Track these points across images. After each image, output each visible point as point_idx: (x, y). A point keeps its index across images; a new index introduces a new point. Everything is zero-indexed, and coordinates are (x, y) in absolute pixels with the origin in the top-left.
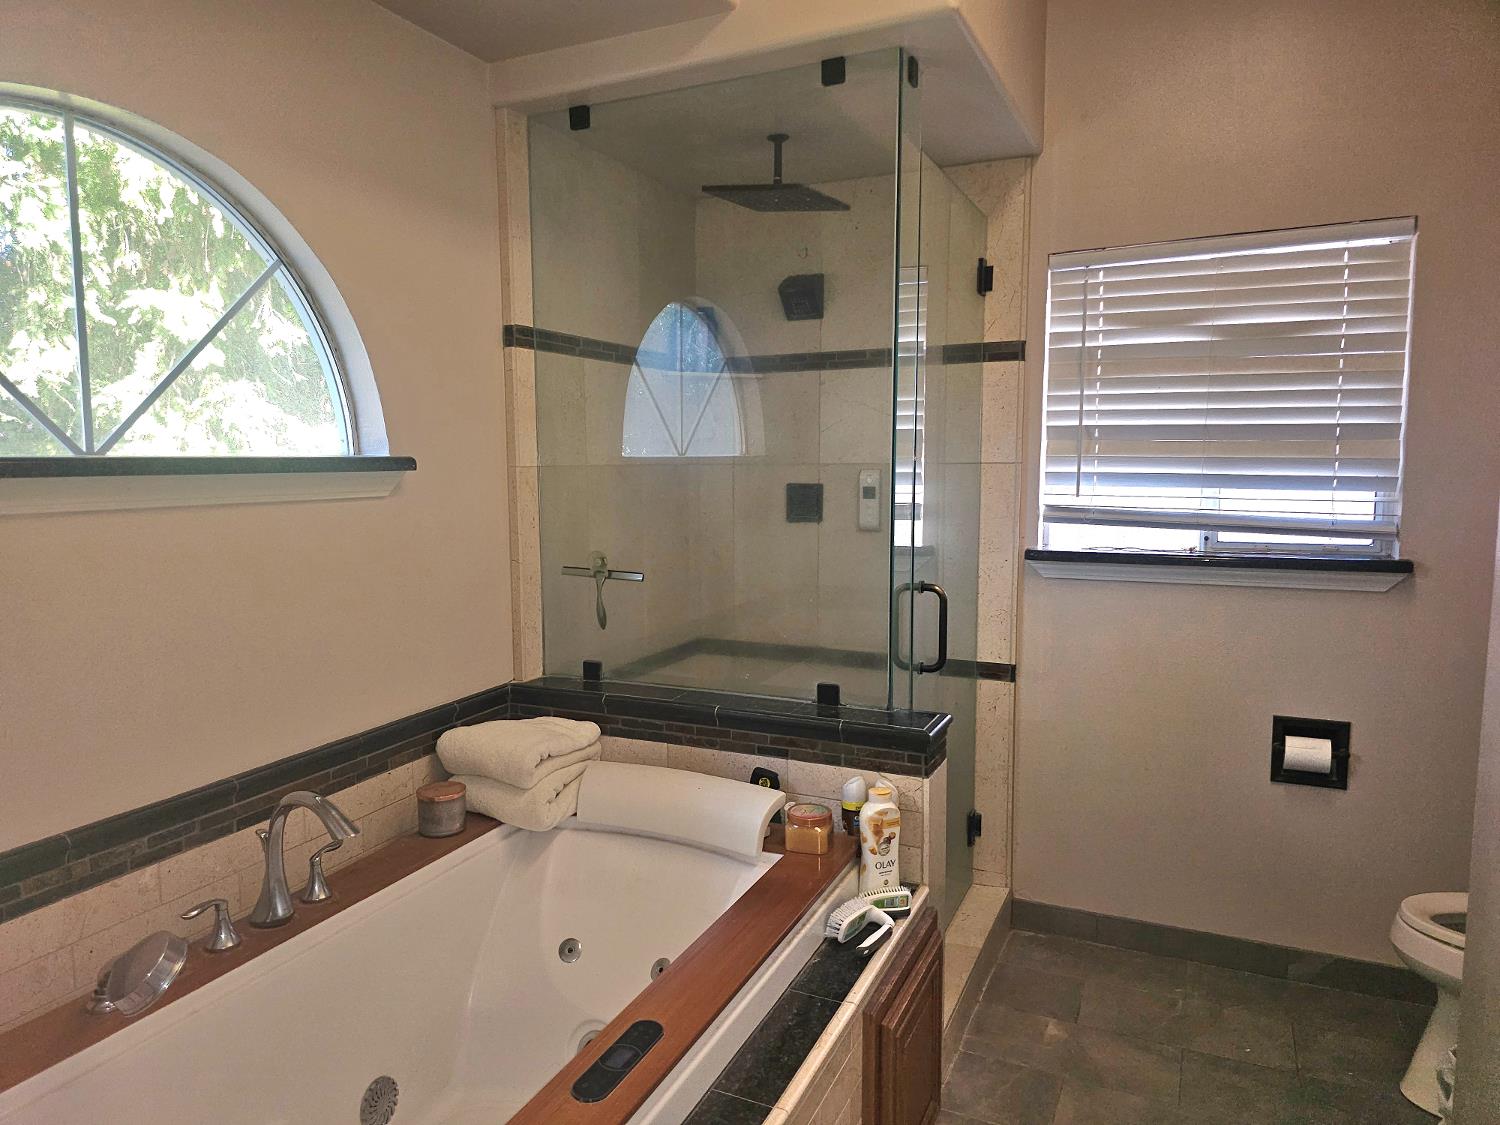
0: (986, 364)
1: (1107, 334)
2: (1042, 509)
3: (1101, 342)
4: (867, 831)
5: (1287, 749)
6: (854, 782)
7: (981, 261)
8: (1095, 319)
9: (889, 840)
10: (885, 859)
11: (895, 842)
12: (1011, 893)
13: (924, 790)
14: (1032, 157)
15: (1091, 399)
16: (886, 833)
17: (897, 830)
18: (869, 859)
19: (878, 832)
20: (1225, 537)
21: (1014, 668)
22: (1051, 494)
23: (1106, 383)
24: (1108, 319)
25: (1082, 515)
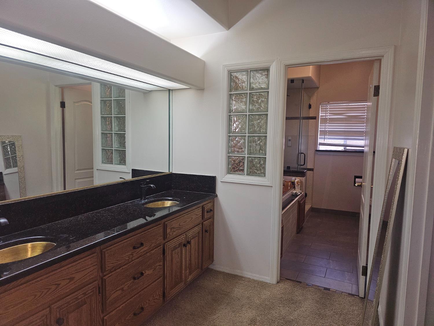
0: (310, 120)
1: (329, 116)
2: (318, 143)
3: (328, 117)
4: (296, 183)
5: (356, 180)
6: (293, 178)
7: (310, 104)
8: (327, 113)
9: (299, 185)
10: (298, 187)
11: (300, 185)
12: (312, 206)
13: (303, 179)
14: (318, 88)
15: (327, 126)
16: (299, 184)
17: (300, 183)
18: (296, 187)
19: (297, 183)
20: (348, 148)
21: (313, 169)
22: (320, 141)
23: (329, 123)
24: (330, 113)
25: (325, 144)
